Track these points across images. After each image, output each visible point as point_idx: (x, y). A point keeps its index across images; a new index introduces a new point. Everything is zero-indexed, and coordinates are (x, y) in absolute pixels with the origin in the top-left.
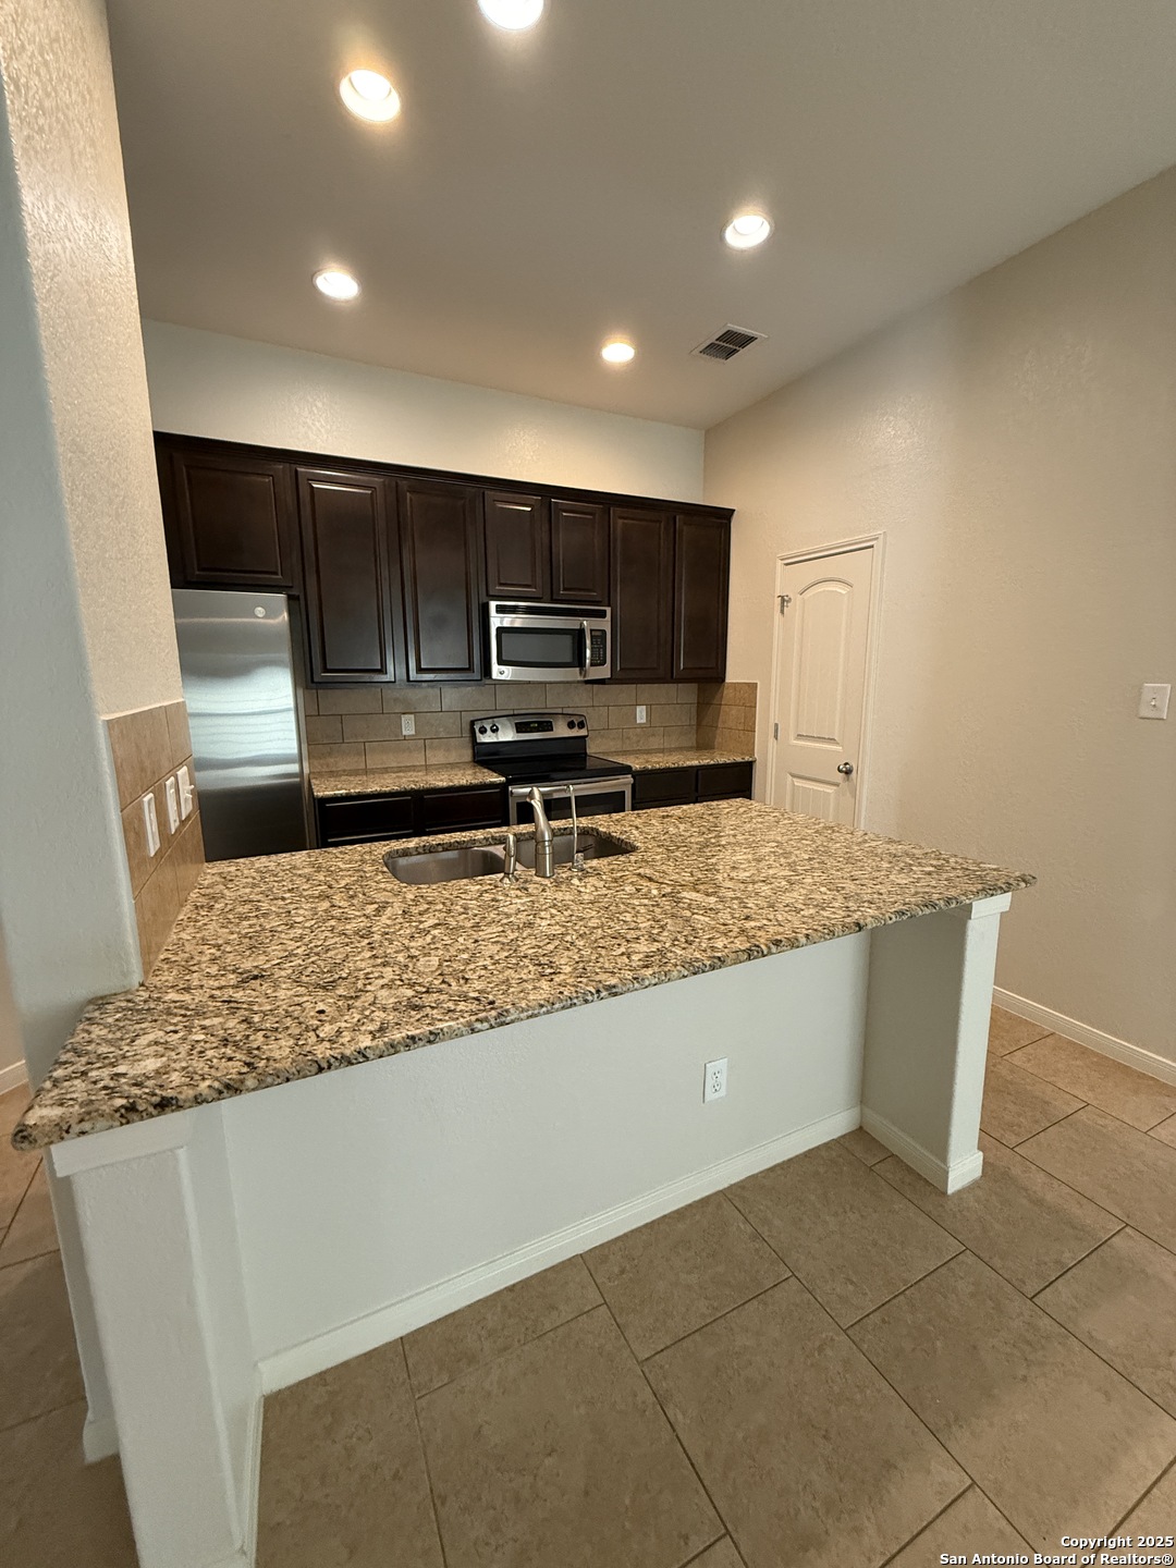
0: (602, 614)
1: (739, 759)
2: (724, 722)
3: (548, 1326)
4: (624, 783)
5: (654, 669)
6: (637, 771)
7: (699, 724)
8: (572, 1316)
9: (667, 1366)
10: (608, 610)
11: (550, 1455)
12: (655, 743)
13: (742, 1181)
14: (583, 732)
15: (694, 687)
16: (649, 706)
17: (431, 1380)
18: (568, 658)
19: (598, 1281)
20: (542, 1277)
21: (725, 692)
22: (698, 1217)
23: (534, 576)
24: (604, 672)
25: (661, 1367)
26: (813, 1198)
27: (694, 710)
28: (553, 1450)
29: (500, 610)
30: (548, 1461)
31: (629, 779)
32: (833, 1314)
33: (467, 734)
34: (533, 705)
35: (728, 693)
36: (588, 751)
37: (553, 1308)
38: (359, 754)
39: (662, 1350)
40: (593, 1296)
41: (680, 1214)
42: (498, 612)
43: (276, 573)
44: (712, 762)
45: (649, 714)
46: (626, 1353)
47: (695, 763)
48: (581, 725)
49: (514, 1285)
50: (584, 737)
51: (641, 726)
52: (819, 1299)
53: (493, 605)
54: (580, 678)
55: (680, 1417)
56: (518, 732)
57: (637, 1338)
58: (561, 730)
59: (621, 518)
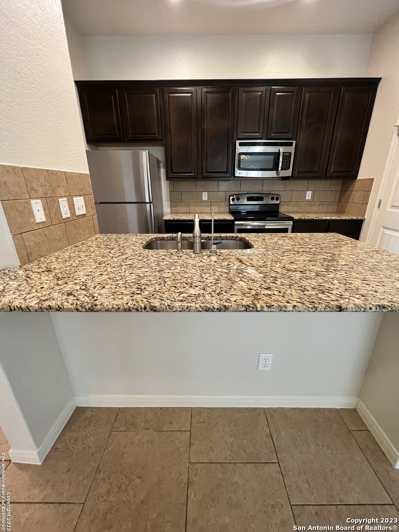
0: (291, 144)
1: (355, 218)
2: (352, 200)
3: (165, 429)
4: (289, 224)
5: (316, 172)
6: (296, 220)
7: (340, 201)
8: (176, 430)
9: (199, 471)
10: (294, 142)
11: (139, 478)
12: (315, 208)
13: (276, 408)
14: (278, 202)
15: (340, 182)
16: (314, 191)
17: (120, 427)
18: (271, 167)
19: (193, 421)
20: (174, 409)
21: (356, 184)
22: (247, 414)
23: (259, 128)
24: (288, 173)
25: (197, 470)
26: (308, 432)
27: (338, 193)
28: (141, 477)
29: (241, 144)
30: (138, 481)
31: (291, 223)
32: (289, 493)
33: (227, 201)
34: (256, 189)
35: (357, 185)
36: (280, 211)
37: (171, 423)
38: (187, 207)
39: (201, 463)
40: (187, 426)
41: (240, 410)
42: (240, 145)
43: (155, 134)
44: (338, 218)
45: (313, 196)
46: (187, 455)
47: (328, 218)
48: (277, 199)
49: (163, 408)
50: (279, 204)
51: (308, 201)
52: (286, 482)
53: (238, 142)
54: (276, 176)
55: (193, 496)
56: (248, 201)
57: (195, 452)
58: (267, 201)
59: (308, 92)
